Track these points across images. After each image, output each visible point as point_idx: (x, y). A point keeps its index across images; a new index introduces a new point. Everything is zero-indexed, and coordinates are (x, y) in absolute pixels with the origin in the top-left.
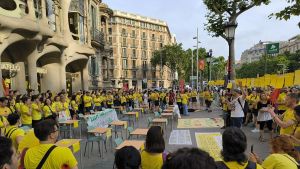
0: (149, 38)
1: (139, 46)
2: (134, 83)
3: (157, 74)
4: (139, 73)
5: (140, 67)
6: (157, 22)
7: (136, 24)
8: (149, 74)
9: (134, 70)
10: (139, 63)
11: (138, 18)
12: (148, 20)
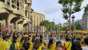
0: (39, 18)
1: (36, 20)
2: (34, 31)
3: (41, 28)
4: (36, 28)
5: (36, 26)
6: (41, 14)
7: (36, 14)
8: (39, 28)
9: (35, 27)
10: (36, 25)
11: (36, 12)
12: (39, 13)
